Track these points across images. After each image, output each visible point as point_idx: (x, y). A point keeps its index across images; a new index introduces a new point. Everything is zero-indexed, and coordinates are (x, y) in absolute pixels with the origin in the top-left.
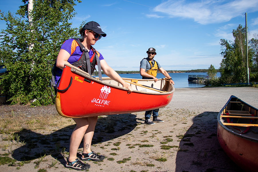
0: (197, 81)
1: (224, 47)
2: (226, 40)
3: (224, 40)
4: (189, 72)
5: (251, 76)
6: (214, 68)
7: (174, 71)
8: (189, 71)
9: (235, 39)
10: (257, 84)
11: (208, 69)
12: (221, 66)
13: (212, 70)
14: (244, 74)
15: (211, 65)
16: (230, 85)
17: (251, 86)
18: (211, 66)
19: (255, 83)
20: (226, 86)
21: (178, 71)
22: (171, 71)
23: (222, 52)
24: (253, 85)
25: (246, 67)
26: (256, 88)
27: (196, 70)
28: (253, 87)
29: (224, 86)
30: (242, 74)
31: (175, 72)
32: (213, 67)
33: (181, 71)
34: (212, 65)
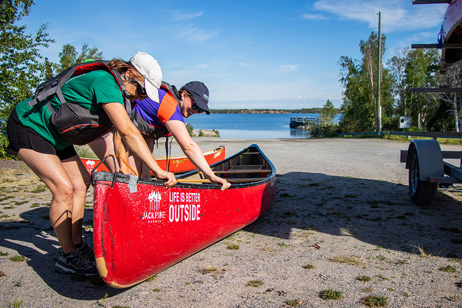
0: (304, 127)
1: (346, 70)
2: (350, 58)
3: (347, 58)
4: (298, 112)
5: (384, 121)
6: (333, 106)
7: (272, 110)
8: (298, 110)
9: (363, 57)
10: (390, 134)
11: (323, 107)
12: (345, 102)
13: (328, 110)
14: (372, 117)
15: (328, 101)
16: (351, 136)
17: (382, 137)
18: (329, 103)
19: (389, 132)
20: (345, 136)
21: (278, 110)
22: (267, 110)
23: (343, 79)
24: (384, 135)
25: (377, 104)
26: (389, 140)
27: (310, 109)
28: (385, 139)
29: (343, 137)
30: (369, 117)
31: (273, 112)
32: (331, 103)
33: (284, 111)
34: (330, 101)
